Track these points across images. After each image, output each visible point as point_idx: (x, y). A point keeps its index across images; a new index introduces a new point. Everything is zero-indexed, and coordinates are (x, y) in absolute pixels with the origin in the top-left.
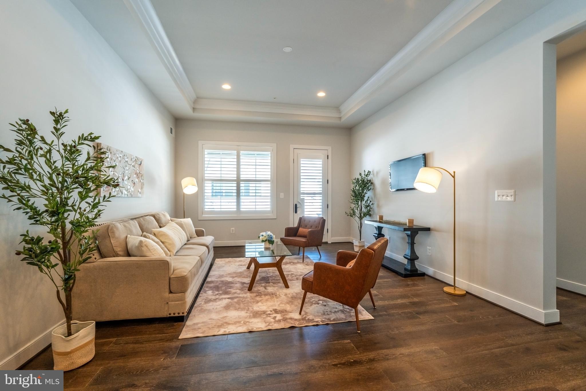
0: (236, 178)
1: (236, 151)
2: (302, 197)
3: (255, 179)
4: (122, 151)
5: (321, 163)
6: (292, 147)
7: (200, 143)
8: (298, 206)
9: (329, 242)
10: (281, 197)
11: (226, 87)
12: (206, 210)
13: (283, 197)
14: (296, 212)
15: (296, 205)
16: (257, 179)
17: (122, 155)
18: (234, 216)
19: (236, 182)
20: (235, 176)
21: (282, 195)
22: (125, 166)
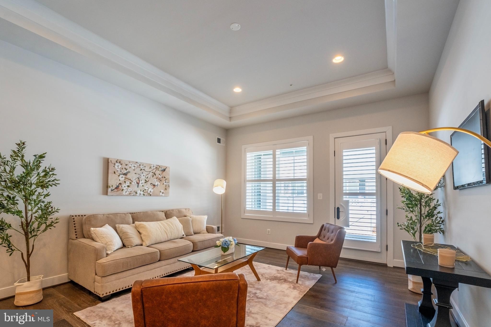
0: (272, 178)
1: (272, 151)
2: (344, 199)
3: (293, 178)
4: (137, 162)
5: (374, 151)
6: (332, 136)
7: (243, 147)
8: (340, 210)
9: (390, 265)
10: (319, 198)
11: (238, 90)
12: (247, 209)
13: (321, 198)
14: (338, 218)
15: (338, 208)
16: (295, 178)
17: (137, 165)
18: (270, 217)
19: (272, 183)
20: (272, 176)
21: (320, 196)
22: (142, 173)
